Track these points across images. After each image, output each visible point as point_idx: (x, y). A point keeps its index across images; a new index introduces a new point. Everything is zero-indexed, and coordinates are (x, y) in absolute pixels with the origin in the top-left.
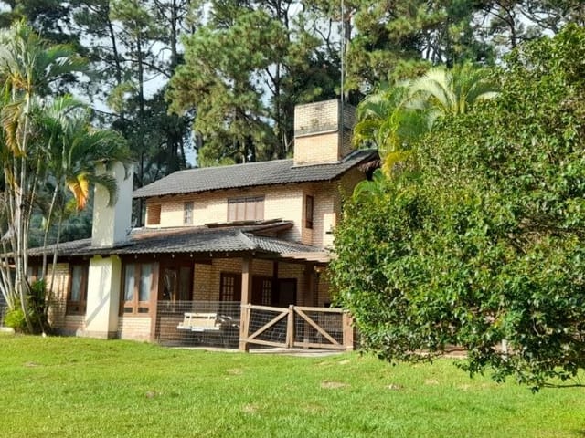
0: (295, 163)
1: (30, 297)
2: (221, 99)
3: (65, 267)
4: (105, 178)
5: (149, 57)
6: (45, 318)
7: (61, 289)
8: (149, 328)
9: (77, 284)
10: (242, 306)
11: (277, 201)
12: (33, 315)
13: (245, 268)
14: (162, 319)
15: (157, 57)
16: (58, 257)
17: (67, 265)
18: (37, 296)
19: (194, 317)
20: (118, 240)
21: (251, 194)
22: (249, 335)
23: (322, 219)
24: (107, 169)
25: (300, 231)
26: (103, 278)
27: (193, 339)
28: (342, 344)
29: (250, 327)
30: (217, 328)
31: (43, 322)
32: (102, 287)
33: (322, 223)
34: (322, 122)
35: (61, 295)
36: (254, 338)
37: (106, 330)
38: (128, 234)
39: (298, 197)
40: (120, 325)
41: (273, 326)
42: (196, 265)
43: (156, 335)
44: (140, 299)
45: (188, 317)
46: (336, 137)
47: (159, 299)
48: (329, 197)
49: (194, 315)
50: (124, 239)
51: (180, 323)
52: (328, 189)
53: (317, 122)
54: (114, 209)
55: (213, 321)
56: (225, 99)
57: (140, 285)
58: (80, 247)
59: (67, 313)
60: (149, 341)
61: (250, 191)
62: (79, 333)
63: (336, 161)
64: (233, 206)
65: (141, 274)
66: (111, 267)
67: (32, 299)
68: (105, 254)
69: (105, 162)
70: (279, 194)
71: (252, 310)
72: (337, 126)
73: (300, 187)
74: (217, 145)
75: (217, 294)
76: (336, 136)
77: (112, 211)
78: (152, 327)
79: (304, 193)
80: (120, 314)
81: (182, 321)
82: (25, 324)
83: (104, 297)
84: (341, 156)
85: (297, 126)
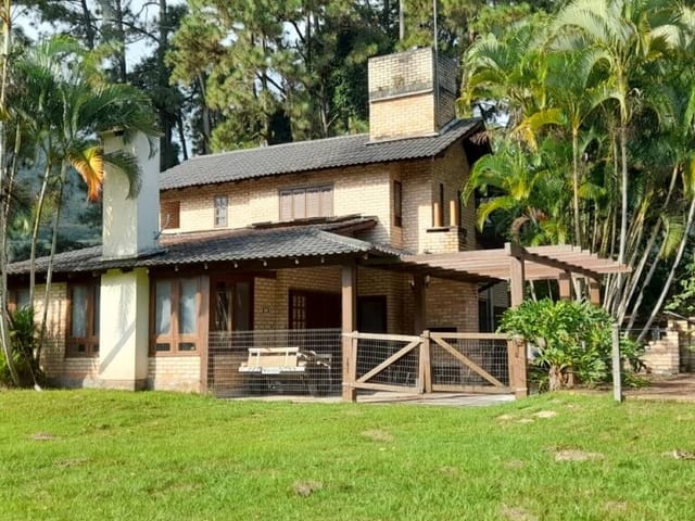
0: (371, 137)
1: (13, 333)
2: (248, 59)
3: (62, 289)
4: (121, 156)
5: (127, 16)
6: (35, 364)
7: (56, 320)
8: (198, 372)
9: (80, 312)
10: (343, 334)
11: (353, 189)
12: (19, 359)
13: (347, 278)
14: (215, 358)
15: (138, 15)
16: (53, 274)
17: (64, 285)
18: (23, 331)
19: (263, 354)
20: (143, 246)
21: (313, 182)
22: (358, 377)
23: (416, 213)
24: (125, 143)
25: (388, 230)
26: (123, 303)
27: (260, 385)
28: (508, 385)
29: (358, 365)
30: (301, 368)
31: (34, 368)
32: (123, 315)
33: (416, 219)
34: (409, 80)
35: (56, 329)
36: (366, 382)
37: (132, 377)
38: (156, 238)
39: (382, 182)
40: (151, 368)
41: (395, 363)
42: (256, 279)
43: (209, 381)
44: (181, 331)
45: (255, 354)
46: (430, 99)
47: (210, 330)
48: (424, 182)
49: (264, 350)
50: (151, 245)
51: (243, 364)
52: (423, 172)
53: (402, 80)
54: (136, 201)
55: (294, 358)
56: (253, 59)
57: (179, 310)
58: (86, 259)
59: (68, 354)
60: (198, 392)
61: (310, 176)
62: (87, 383)
63: (432, 132)
64: (287, 199)
65: (181, 294)
66: (135, 284)
67: (17, 335)
68: (125, 267)
69: (118, 134)
70: (355, 180)
71: (359, 340)
72: (431, 84)
73: (386, 170)
74: (234, 126)
75: (285, 319)
76: (432, 97)
77: (133, 205)
78: (202, 370)
79: (391, 177)
80: (151, 353)
81: (246, 360)
82: (8, 373)
83: (126, 329)
84: (438, 126)
85: (372, 86)
